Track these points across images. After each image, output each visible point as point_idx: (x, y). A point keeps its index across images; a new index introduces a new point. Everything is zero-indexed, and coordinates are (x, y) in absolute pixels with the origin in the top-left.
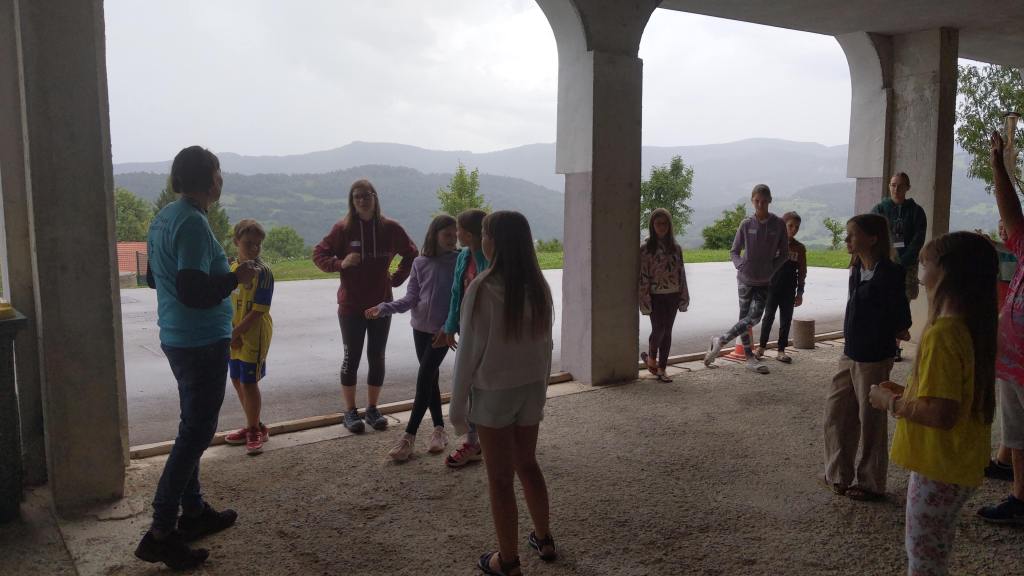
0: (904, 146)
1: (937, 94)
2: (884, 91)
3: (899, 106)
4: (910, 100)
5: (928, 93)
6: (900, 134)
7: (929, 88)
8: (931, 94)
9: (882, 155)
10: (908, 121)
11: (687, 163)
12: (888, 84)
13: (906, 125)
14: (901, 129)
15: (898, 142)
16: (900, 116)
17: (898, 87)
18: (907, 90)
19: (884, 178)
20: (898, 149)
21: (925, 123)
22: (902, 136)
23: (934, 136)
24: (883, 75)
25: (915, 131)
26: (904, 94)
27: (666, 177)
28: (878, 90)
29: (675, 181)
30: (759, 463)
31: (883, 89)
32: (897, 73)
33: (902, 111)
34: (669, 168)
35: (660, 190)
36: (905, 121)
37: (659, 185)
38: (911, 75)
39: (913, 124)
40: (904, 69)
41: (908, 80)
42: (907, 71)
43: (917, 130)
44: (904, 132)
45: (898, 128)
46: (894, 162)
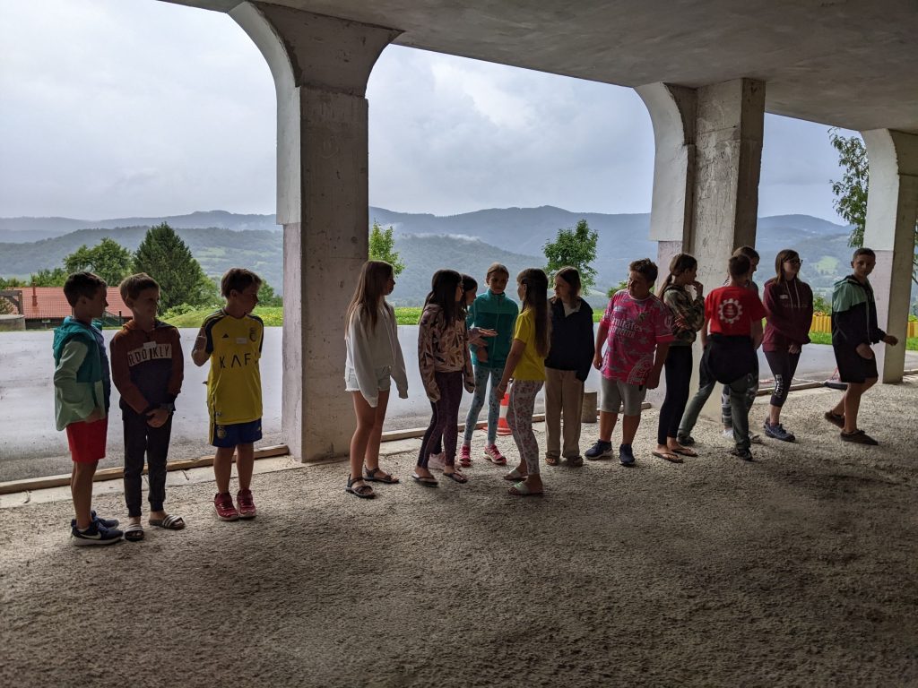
0: (705, 207)
1: (737, 151)
2: (686, 148)
3: (701, 165)
4: (711, 157)
5: (728, 150)
6: (702, 194)
7: (730, 144)
8: (731, 151)
9: (683, 216)
10: (709, 180)
11: (591, 228)
12: (691, 140)
13: (708, 184)
14: (702, 189)
15: (699, 203)
16: (702, 174)
17: (700, 144)
18: (709, 147)
19: (684, 242)
20: (699, 210)
21: (725, 183)
22: (703, 197)
23: (734, 197)
24: (685, 130)
25: (715, 191)
26: (707, 151)
27: (571, 241)
28: (680, 147)
29: (579, 245)
30: (376, 583)
31: (684, 145)
32: (700, 129)
33: (704, 169)
34: (574, 232)
35: (565, 253)
36: (706, 180)
37: (563, 247)
38: (714, 130)
39: (714, 183)
40: (706, 125)
41: (710, 136)
42: (709, 126)
43: (718, 191)
44: (705, 192)
45: (699, 189)
46: (695, 225)
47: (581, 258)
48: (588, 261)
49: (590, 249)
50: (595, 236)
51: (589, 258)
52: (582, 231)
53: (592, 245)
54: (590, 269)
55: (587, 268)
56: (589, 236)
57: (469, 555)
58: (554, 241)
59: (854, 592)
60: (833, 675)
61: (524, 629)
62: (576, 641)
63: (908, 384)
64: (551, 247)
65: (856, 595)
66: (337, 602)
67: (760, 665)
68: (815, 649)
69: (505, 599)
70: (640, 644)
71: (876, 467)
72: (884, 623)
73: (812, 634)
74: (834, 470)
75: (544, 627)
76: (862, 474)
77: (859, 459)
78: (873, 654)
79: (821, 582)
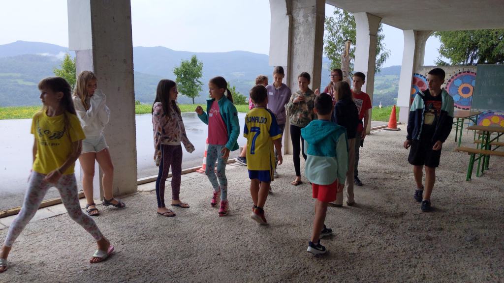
0: (298, 48)
1: (315, 19)
2: (288, 16)
3: (295, 26)
4: (301, 22)
5: (310, 19)
6: (296, 41)
7: (311, 15)
8: (311, 19)
10: (300, 34)
11: (199, 59)
12: (290, 12)
13: (299, 36)
15: (295, 46)
16: (296, 31)
17: (295, 15)
18: (300, 17)
19: (288, 66)
20: (295, 50)
21: (308, 36)
22: (297, 43)
23: (313, 43)
24: (287, 7)
25: (303, 40)
26: (298, 19)
27: (189, 66)
28: (284, 16)
29: (193, 68)
30: (198, 261)
31: (287, 15)
32: (295, 6)
33: (297, 28)
34: (190, 61)
35: (186, 73)
36: (298, 34)
37: (185, 70)
38: (302, 8)
39: (302, 36)
40: (298, 5)
41: (300, 10)
42: (299, 5)
43: (305, 39)
44: (298, 40)
45: (295, 38)
46: (293, 58)
47: (194, 76)
48: (198, 78)
49: (199, 71)
50: (201, 64)
51: (199, 76)
52: (194, 61)
53: (200, 69)
54: (200, 82)
55: (198, 81)
56: (198, 64)
57: (237, 238)
58: (179, 66)
59: (414, 229)
60: (432, 266)
61: (291, 271)
62: (319, 272)
63: (373, 134)
64: (177, 69)
65: (416, 230)
66: (184, 276)
67: (402, 268)
68: (418, 257)
69: (272, 258)
70: (347, 268)
71: (385, 173)
72: (434, 240)
73: (412, 250)
74: (370, 176)
75: (300, 268)
76: (382, 176)
77: (377, 170)
78: (440, 254)
79: (399, 226)
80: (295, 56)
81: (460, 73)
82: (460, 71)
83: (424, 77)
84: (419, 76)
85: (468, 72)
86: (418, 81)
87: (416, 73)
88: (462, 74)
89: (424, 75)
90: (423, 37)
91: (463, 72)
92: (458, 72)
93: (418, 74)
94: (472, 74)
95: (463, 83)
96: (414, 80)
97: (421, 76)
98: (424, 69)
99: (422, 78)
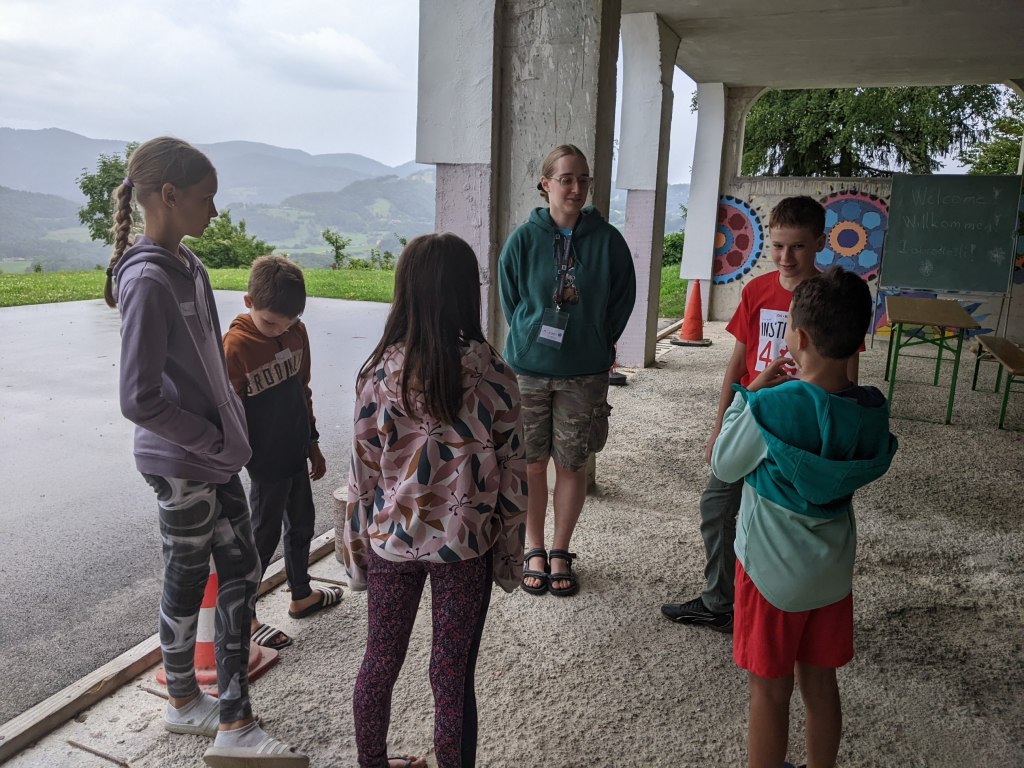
0: (529, 98)
3: (517, 10)
6: (523, 71)
9: (489, 114)
10: (537, 43)
13: (533, 52)
14: (523, 61)
15: (516, 90)
16: (520, 30)
19: (492, 166)
20: (517, 104)
22: (525, 75)
25: (552, 66)
33: (525, 20)
36: (530, 43)
39: (547, 50)
43: (557, 65)
44: (529, 67)
45: (515, 61)
46: (510, 132)
80: (517, 127)
81: (833, 195)
82: (834, 191)
83: (746, 206)
84: (732, 203)
85: (854, 193)
86: (730, 215)
87: (727, 193)
88: (839, 197)
89: (745, 200)
90: (743, 102)
91: (843, 193)
92: (829, 192)
93: (730, 198)
94: (863, 198)
95: (841, 220)
96: (721, 212)
97: (739, 202)
98: (746, 184)
99: (741, 207)
